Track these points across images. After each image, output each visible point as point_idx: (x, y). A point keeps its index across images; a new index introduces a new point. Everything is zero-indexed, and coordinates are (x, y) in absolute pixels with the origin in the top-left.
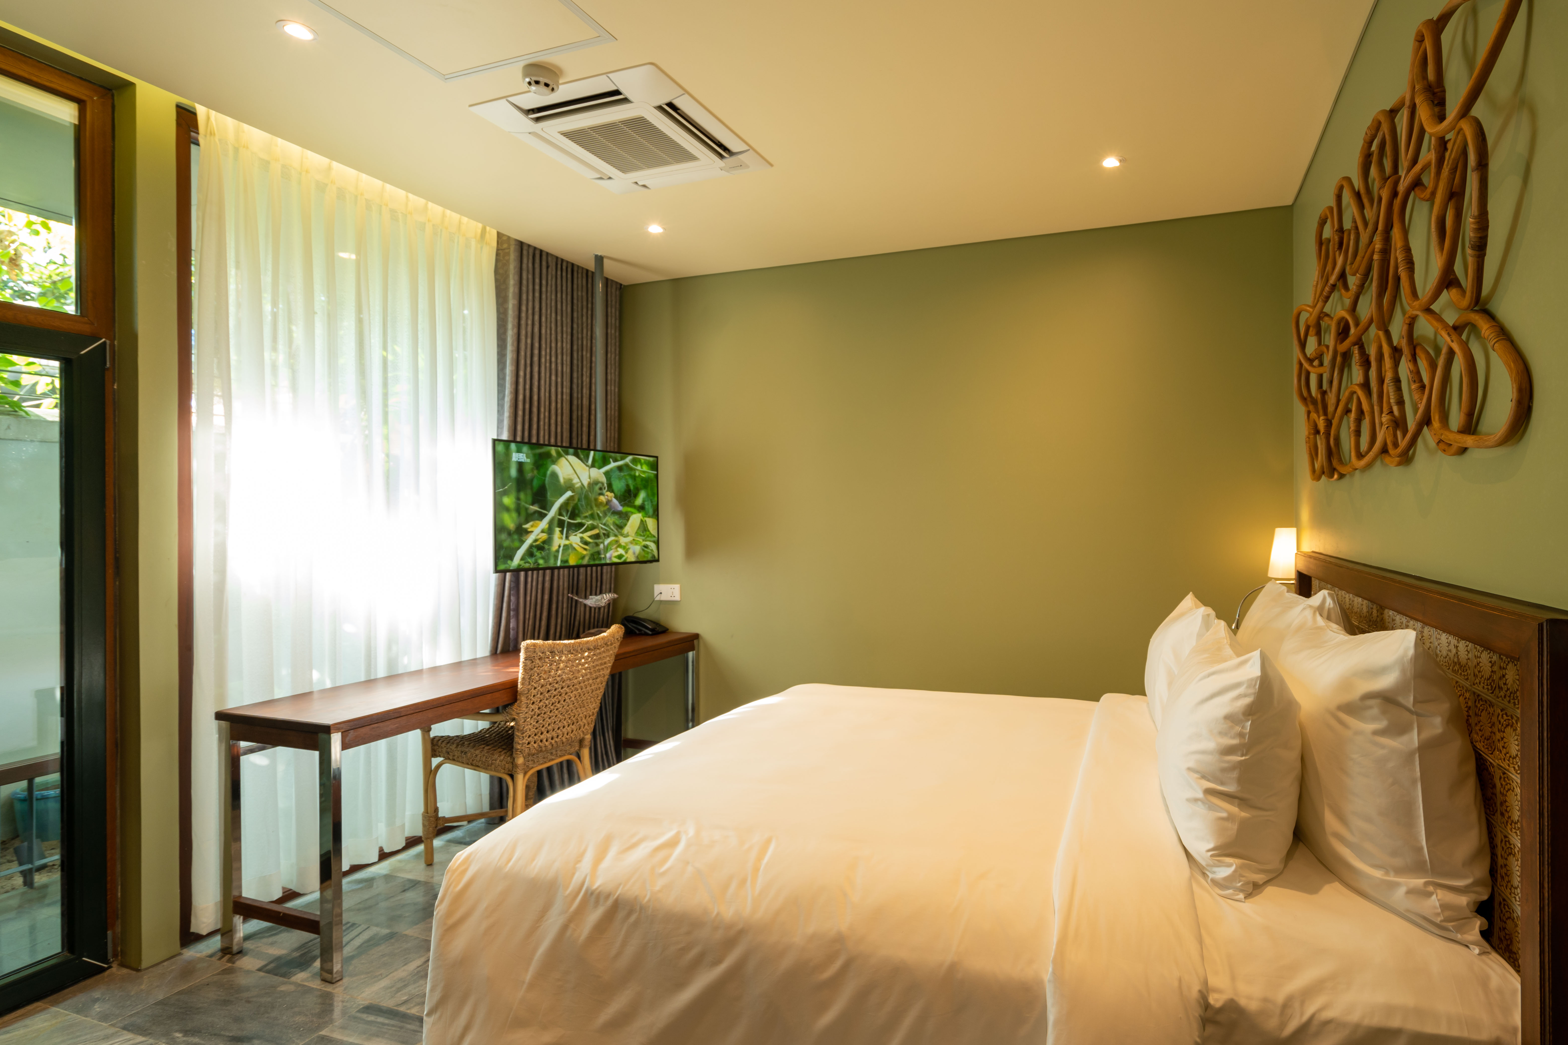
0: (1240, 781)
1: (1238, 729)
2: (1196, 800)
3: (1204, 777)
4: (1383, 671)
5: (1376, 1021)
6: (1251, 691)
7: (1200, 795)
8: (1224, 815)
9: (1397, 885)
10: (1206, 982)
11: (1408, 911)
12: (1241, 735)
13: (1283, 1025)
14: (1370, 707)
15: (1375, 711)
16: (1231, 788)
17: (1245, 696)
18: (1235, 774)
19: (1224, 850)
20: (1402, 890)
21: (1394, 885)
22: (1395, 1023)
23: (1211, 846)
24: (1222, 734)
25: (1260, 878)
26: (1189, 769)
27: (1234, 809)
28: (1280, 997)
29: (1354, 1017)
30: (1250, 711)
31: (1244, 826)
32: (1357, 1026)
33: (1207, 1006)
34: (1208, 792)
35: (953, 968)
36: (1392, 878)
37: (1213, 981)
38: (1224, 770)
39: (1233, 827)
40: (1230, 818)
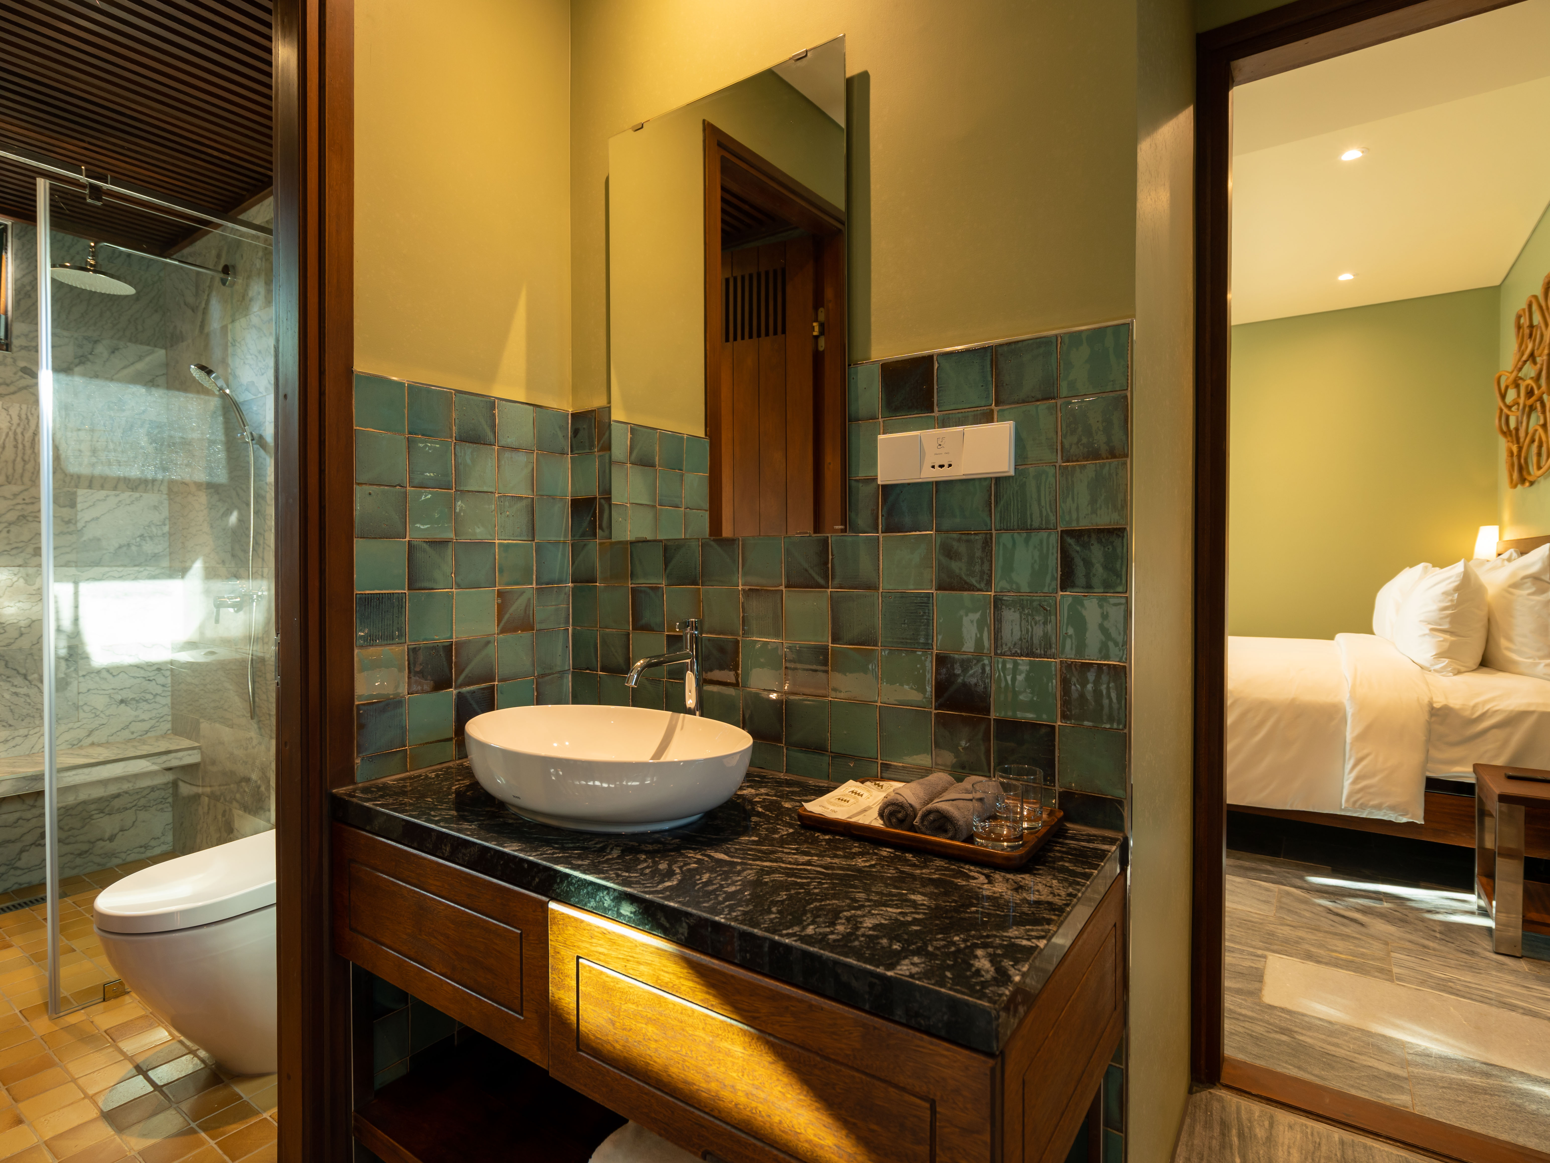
0: (1451, 623)
1: (1450, 598)
2: (1425, 635)
3: (1429, 624)
4: (1533, 564)
5: (1522, 708)
6: (1459, 579)
7: (1427, 631)
8: (1441, 639)
9: (1539, 663)
10: (1432, 698)
11: (1545, 674)
12: (1452, 601)
13: (1473, 714)
14: (1526, 583)
15: (1529, 584)
16: (1446, 627)
17: (1455, 582)
18: (1448, 620)
19: (1440, 655)
20: (1542, 666)
21: (1537, 664)
22: (1532, 708)
23: (1434, 653)
24: (1440, 601)
25: (1461, 669)
26: (1421, 621)
27: (1447, 637)
28: (1472, 703)
29: (1511, 708)
30: (1457, 589)
31: (1452, 644)
32: (1512, 711)
33: (1432, 708)
34: (1432, 630)
35: (1293, 700)
36: (1537, 661)
37: (1435, 699)
38: (1441, 618)
39: (1446, 645)
40: (1445, 640)
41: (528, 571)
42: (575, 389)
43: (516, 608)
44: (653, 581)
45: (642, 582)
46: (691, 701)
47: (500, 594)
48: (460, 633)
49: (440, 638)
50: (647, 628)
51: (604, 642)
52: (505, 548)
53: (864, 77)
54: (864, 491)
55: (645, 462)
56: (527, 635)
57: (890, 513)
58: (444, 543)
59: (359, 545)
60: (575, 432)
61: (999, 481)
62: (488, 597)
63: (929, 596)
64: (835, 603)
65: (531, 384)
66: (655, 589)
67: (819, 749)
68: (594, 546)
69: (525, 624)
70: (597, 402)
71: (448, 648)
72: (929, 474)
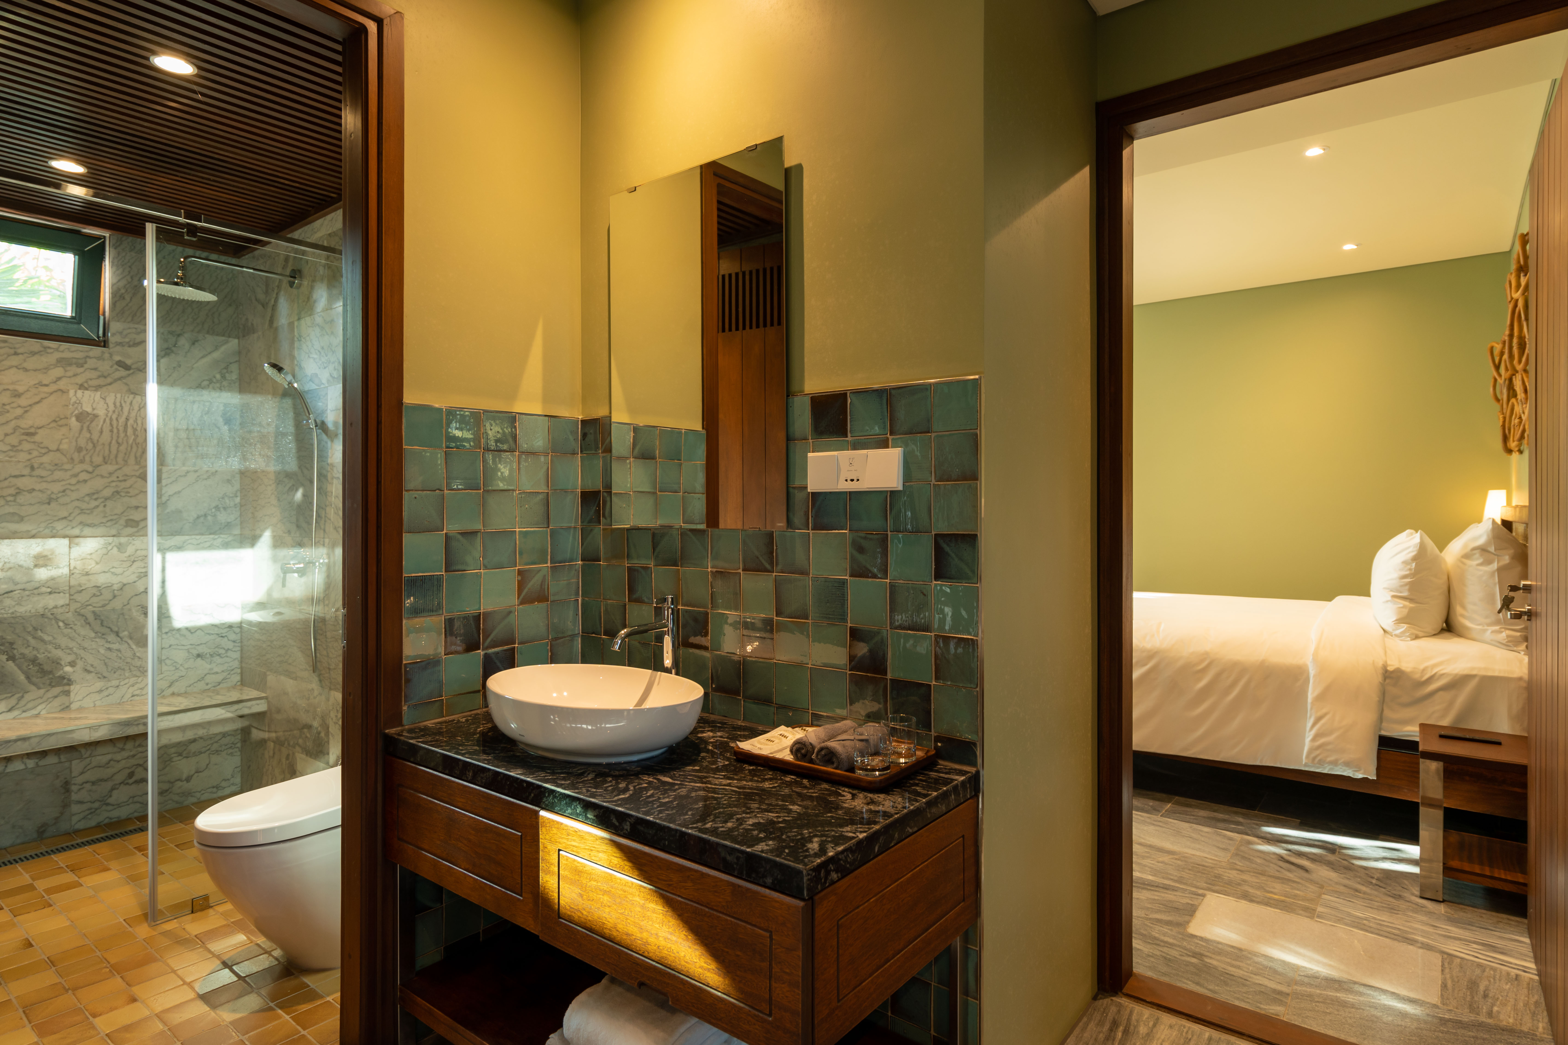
0: (1410, 590)
1: (1409, 567)
2: (1387, 601)
3: (1391, 591)
4: (1480, 536)
5: (1466, 672)
6: (1416, 549)
7: (1389, 598)
8: (1401, 606)
9: (1487, 630)
10: (1386, 662)
11: (1492, 640)
12: (1410, 569)
13: (1422, 676)
14: (1475, 554)
15: (1477, 555)
16: (1405, 594)
17: (1413, 552)
18: (1407, 587)
19: (1400, 621)
20: (1489, 631)
21: (1485, 631)
22: (1474, 672)
23: (1394, 619)
24: (1400, 570)
25: (1420, 634)
26: (1384, 588)
27: (1407, 603)
28: (1422, 667)
29: (1456, 672)
30: (1415, 559)
31: (1411, 610)
32: (1456, 675)
33: (1386, 671)
34: (1393, 596)
35: (1263, 662)
36: (1486, 627)
37: (1389, 663)
38: (1402, 586)
39: (1406, 611)
40: (1404, 607)
41: (544, 552)
42: (584, 399)
43: (533, 583)
44: (643, 562)
45: (637, 562)
46: (668, 662)
47: (520, 572)
48: (486, 605)
49: (470, 610)
50: (639, 601)
51: (606, 610)
52: (525, 534)
53: (799, 168)
54: (799, 496)
55: (646, 456)
56: (543, 605)
57: (816, 517)
58: (474, 533)
59: (407, 538)
60: (584, 435)
61: (893, 493)
62: (510, 575)
63: (843, 583)
64: (778, 585)
65: (547, 398)
66: (646, 569)
67: (766, 701)
68: (599, 531)
69: (541, 597)
70: (600, 412)
71: (477, 618)
72: (844, 486)
